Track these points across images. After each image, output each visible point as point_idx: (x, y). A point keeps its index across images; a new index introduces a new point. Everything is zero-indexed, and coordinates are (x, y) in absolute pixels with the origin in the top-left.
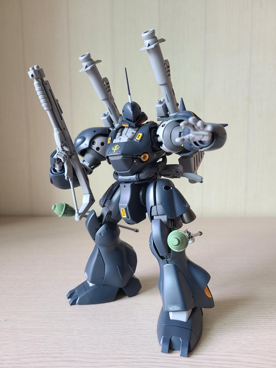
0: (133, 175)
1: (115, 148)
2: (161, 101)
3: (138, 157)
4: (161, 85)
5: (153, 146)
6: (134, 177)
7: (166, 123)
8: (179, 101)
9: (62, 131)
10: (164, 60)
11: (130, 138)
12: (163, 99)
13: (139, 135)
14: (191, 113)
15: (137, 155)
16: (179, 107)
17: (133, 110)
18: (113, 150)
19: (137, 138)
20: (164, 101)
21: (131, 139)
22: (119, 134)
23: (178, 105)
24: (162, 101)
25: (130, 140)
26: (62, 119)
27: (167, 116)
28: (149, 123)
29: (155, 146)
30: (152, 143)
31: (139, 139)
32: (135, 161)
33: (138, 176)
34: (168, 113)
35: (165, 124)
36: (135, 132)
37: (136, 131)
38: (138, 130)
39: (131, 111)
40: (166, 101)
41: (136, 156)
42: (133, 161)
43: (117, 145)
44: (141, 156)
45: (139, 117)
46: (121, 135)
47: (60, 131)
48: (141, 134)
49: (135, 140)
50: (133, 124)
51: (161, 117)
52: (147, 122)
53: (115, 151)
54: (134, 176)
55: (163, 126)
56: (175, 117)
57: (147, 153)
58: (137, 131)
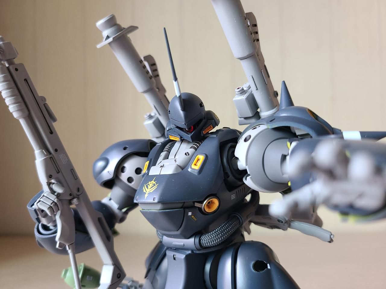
0: (189, 238)
1: (149, 187)
2: (243, 89)
3: (197, 205)
4: (242, 59)
5: (228, 179)
6: (191, 242)
7: (253, 133)
8: (278, 87)
9: (51, 156)
10: (245, 12)
11: (181, 165)
12: (247, 85)
13: (198, 160)
14: (306, 111)
15: (194, 202)
16: (279, 98)
17: (184, 109)
18: (144, 191)
19: (193, 166)
20: (249, 89)
21: (183, 168)
22: (163, 154)
23: (276, 94)
24: (245, 89)
25: (180, 170)
26: (51, 133)
27: (257, 115)
28: (220, 132)
29: (231, 178)
30: (226, 175)
31: (197, 167)
32: (190, 214)
33: (200, 240)
34: (259, 110)
35: (250, 136)
36: (191, 151)
37: (193, 150)
38: (198, 147)
39: (182, 113)
40: (253, 88)
41: (192, 203)
42: (185, 214)
43: (153, 182)
44: (202, 202)
45: (200, 121)
46: (167, 157)
47: (45, 156)
48: (202, 158)
49: (189, 170)
50: (188, 137)
51: (246, 118)
52: (218, 131)
53: (147, 193)
54: (192, 240)
55: (246, 140)
56: (272, 119)
57: (215, 195)
58: (196, 149)
